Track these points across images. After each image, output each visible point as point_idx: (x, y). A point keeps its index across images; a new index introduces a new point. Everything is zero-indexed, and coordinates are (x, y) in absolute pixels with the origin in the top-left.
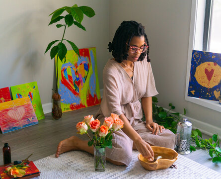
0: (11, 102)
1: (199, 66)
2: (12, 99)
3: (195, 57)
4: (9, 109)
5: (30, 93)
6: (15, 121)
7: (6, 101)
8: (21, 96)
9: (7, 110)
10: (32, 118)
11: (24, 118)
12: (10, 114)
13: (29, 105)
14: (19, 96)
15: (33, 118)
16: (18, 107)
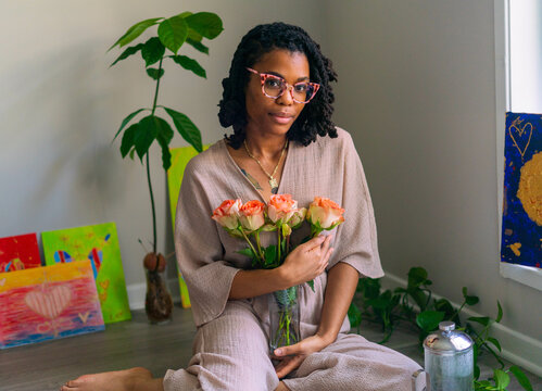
0: (39, 270)
1: (528, 164)
2: (44, 264)
3: (516, 134)
4: (31, 289)
5: (94, 251)
6: (41, 319)
7: (27, 267)
8: (68, 256)
9: (23, 291)
10: (87, 314)
11: (65, 313)
12: (31, 301)
13: (86, 280)
14: (63, 257)
15: (90, 316)
16: (56, 284)
